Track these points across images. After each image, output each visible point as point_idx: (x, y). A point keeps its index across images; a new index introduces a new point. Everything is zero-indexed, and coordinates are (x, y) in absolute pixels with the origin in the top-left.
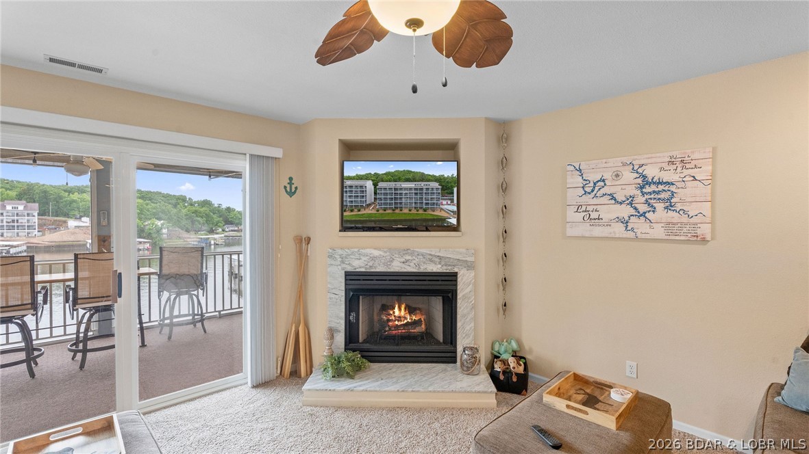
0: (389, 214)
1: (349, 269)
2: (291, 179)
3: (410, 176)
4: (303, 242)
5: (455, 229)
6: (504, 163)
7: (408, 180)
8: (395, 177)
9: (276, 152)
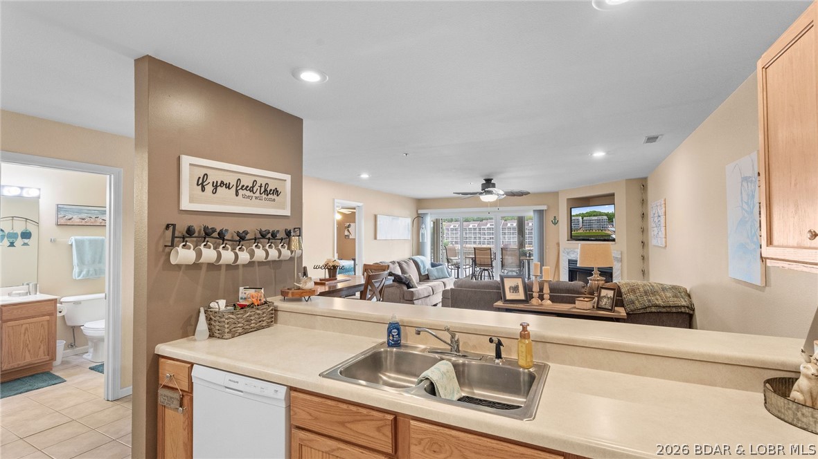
0: (588, 233)
1: (570, 258)
2: (555, 217)
3: (595, 214)
4: (558, 244)
5: (614, 240)
6: (644, 202)
7: (594, 216)
8: (589, 214)
9: (544, 208)
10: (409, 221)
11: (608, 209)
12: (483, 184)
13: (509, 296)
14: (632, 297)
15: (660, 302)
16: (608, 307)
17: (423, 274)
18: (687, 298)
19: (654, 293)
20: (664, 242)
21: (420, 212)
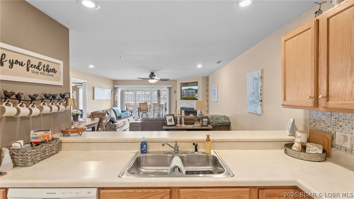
0: (188, 97)
1: (181, 106)
2: (175, 90)
3: (191, 89)
4: (176, 101)
5: (197, 99)
6: (208, 85)
8: (189, 89)
9: (171, 86)
10: (110, 90)
11: (195, 88)
12: (150, 75)
13: (169, 123)
14: (212, 120)
15: (221, 122)
16: (205, 125)
17: (118, 116)
18: (228, 119)
19: (219, 119)
20: (217, 100)
21: (115, 86)
